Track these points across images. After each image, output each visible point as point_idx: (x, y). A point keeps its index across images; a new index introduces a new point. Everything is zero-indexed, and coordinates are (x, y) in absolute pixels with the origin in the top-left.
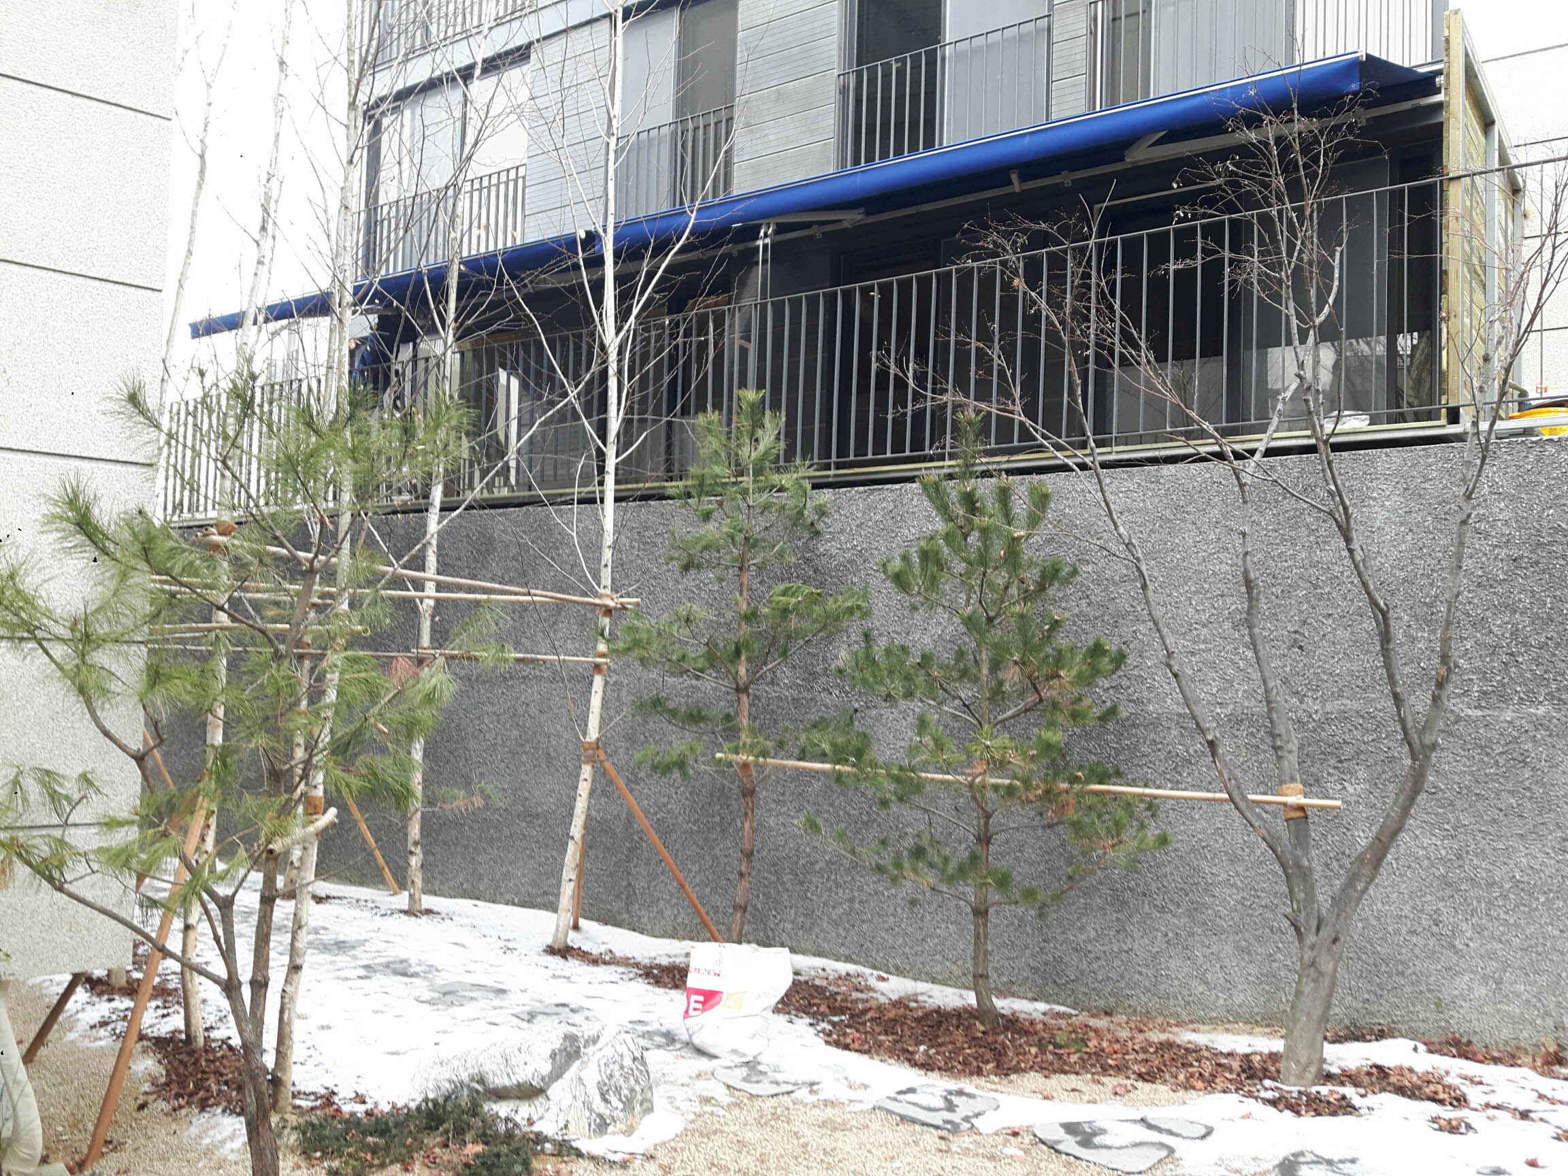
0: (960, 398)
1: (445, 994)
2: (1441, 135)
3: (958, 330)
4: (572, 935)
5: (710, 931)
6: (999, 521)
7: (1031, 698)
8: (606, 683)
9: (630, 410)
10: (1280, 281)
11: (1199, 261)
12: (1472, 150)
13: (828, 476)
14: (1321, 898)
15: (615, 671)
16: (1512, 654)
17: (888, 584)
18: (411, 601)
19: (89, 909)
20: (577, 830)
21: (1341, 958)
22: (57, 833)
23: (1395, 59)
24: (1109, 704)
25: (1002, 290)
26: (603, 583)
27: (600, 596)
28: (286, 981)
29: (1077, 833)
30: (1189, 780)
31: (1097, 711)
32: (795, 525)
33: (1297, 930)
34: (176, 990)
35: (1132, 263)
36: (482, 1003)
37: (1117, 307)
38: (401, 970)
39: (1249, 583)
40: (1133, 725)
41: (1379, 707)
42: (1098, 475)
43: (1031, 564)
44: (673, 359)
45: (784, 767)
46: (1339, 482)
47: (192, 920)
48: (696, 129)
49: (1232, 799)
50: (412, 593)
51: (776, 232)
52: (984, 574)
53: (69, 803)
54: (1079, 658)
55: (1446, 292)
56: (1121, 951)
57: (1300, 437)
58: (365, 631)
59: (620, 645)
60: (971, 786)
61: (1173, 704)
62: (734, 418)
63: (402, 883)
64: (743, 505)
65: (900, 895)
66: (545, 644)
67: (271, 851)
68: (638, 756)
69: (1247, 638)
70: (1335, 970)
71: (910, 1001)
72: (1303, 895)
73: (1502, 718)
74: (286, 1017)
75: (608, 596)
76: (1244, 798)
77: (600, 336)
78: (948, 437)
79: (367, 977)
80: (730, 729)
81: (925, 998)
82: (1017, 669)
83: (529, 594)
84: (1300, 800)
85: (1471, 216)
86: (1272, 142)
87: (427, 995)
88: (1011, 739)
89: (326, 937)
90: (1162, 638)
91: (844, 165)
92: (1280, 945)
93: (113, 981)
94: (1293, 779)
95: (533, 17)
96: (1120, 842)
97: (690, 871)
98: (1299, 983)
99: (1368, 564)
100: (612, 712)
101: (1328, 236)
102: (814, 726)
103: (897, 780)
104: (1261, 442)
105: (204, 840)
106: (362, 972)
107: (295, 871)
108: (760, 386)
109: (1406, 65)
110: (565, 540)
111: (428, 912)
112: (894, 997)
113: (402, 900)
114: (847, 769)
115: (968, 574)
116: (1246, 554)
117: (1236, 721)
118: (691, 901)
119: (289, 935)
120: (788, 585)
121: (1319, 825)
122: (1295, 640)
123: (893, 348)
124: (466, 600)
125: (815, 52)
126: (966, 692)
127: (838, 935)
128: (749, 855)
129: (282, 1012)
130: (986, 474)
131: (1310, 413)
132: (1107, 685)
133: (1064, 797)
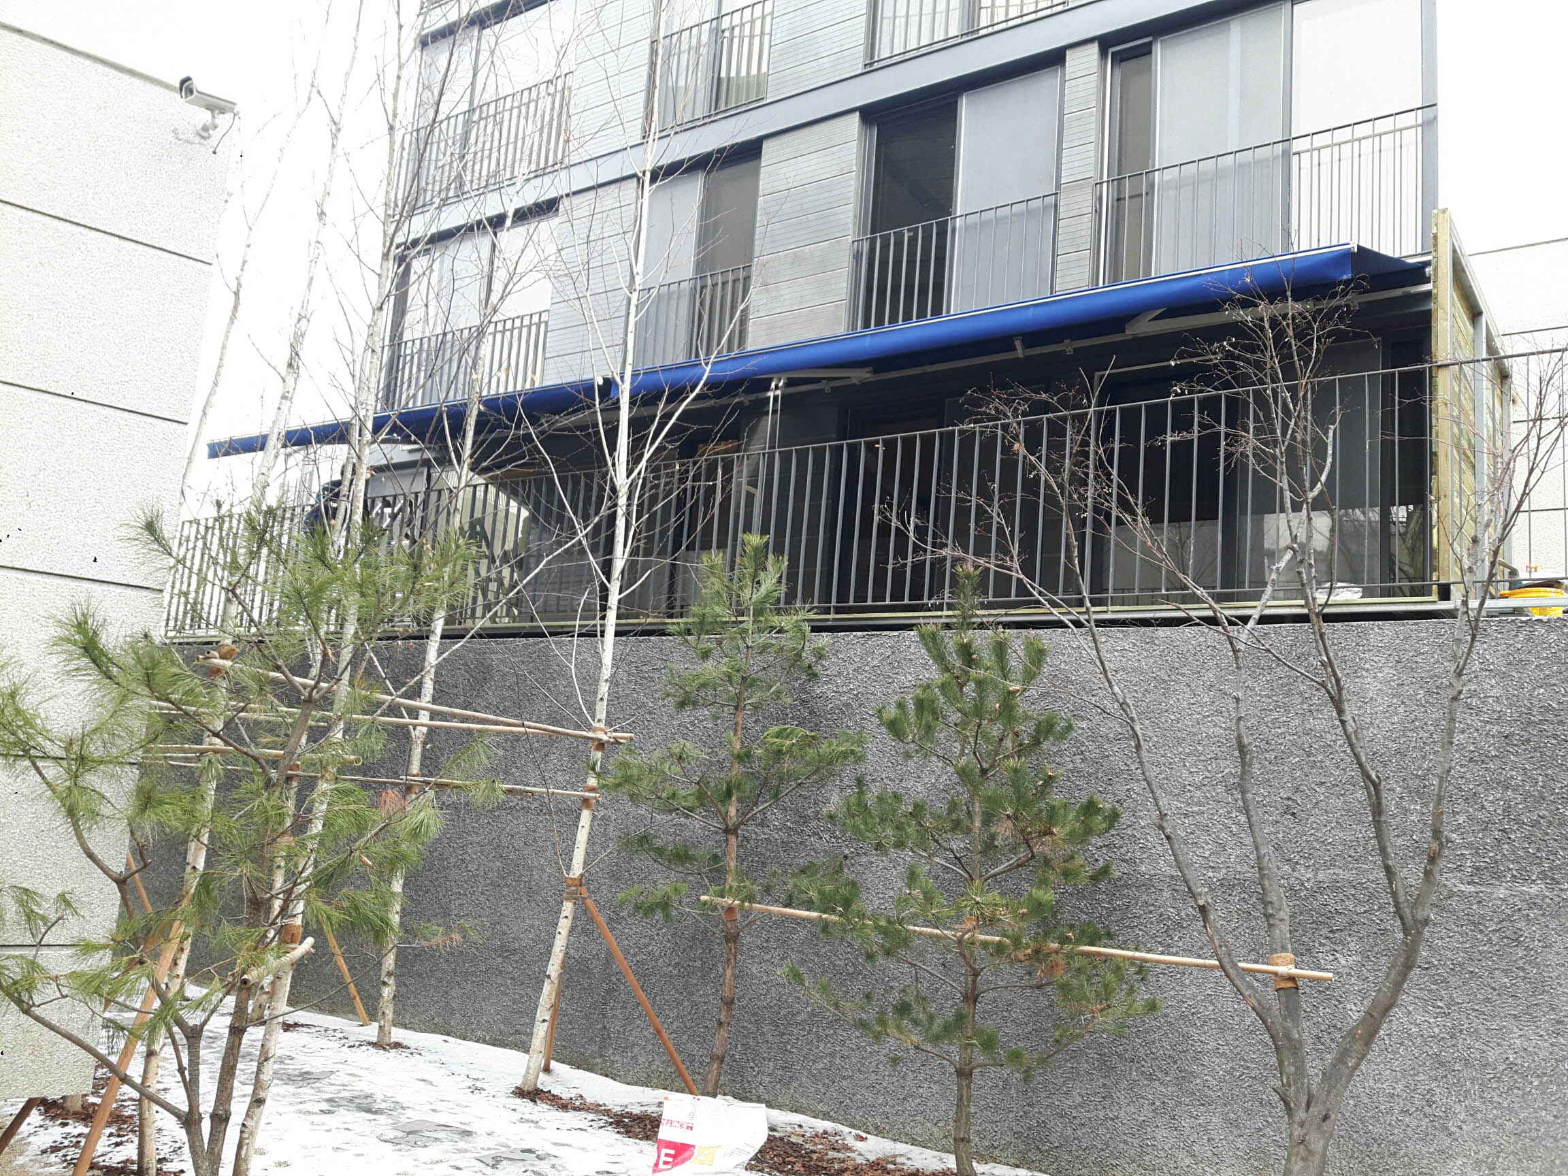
0: (959, 553)
1: (409, 1133)
2: (1429, 322)
3: (959, 488)
4: (542, 1076)
5: (685, 1081)
6: (995, 675)
7: (1023, 853)
8: (594, 817)
9: (635, 552)
10: (1274, 458)
11: (1196, 434)
12: (1460, 338)
13: (828, 620)
14: (1312, 1072)
15: (602, 805)
16: (1504, 831)
17: (884, 729)
18: (405, 726)
19: (53, 1033)
20: (554, 968)
21: (1331, 1136)
22: (29, 953)
23: (1387, 250)
24: (1101, 863)
25: (1002, 454)
26: (598, 717)
27: (594, 730)
28: (247, 1115)
29: (1065, 995)
30: (1180, 944)
31: (1090, 870)
32: (792, 666)
33: (1287, 1104)
34: (131, 1117)
35: (1130, 434)
36: (447, 1145)
37: (1115, 473)
38: (366, 1105)
39: (1242, 748)
40: (1126, 886)
41: (1371, 878)
42: (1093, 635)
43: (1027, 717)
44: (681, 502)
45: (770, 913)
46: (1331, 655)
47: (157, 1047)
48: (715, 285)
49: (1222, 967)
50: (407, 720)
51: (787, 385)
52: (979, 726)
53: (45, 924)
54: (1071, 816)
55: (1436, 473)
56: (1106, 1118)
57: (1294, 606)
58: (357, 761)
59: (610, 780)
60: (960, 941)
61: (1165, 866)
62: (738, 560)
63: (373, 1014)
64: (742, 645)
65: (884, 1052)
66: (534, 776)
67: (245, 982)
68: (620, 895)
69: (1240, 803)
70: (1325, 1149)
71: (888, 1162)
72: (1292, 1069)
73: (1495, 896)
74: (243, 1153)
75: (601, 730)
76: (1235, 966)
77: (611, 479)
78: (947, 591)
79: (330, 1112)
80: (718, 870)
81: (905, 1161)
82: (1010, 824)
83: (523, 725)
84: (1291, 970)
85: (1459, 400)
86: (1267, 325)
87: (390, 1134)
88: (1002, 894)
89: (292, 1067)
90: (1155, 799)
91: (854, 327)
92: (1270, 1120)
93: (68, 1104)
94: (1284, 949)
95: (563, 173)
96: (1109, 1006)
97: (667, 1017)
98: (1288, 1160)
99: (1360, 736)
100: (598, 848)
101: (1322, 416)
102: (803, 871)
103: (885, 932)
104: (1255, 610)
105: (176, 964)
106: (325, 1106)
107: (265, 997)
108: (765, 531)
109: (1397, 255)
110: (563, 672)
111: (397, 1045)
112: (872, 1158)
113: (371, 1032)
114: (833, 918)
115: (964, 724)
116: (1240, 719)
117: (1227, 886)
118: (667, 1048)
119: (256, 1064)
120: (782, 727)
121: (1311, 995)
122: (1288, 807)
123: (895, 502)
124: (458, 728)
125: (832, 218)
126: (957, 843)
127: (817, 1091)
128: (729, 1003)
129: (240, 1147)
130: (982, 626)
131: (1303, 585)
132: (1100, 844)
133: (1053, 957)
